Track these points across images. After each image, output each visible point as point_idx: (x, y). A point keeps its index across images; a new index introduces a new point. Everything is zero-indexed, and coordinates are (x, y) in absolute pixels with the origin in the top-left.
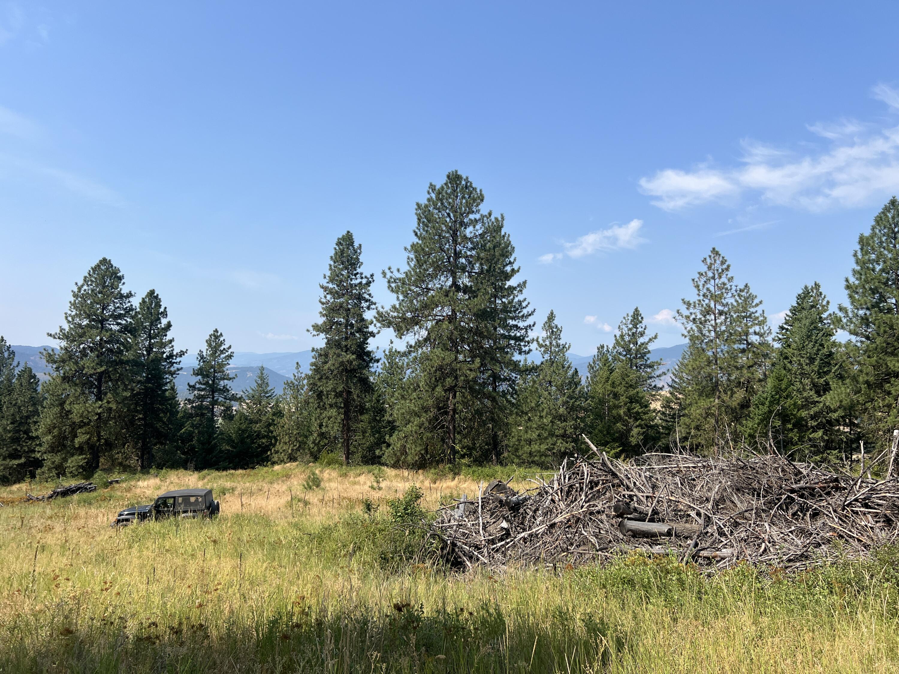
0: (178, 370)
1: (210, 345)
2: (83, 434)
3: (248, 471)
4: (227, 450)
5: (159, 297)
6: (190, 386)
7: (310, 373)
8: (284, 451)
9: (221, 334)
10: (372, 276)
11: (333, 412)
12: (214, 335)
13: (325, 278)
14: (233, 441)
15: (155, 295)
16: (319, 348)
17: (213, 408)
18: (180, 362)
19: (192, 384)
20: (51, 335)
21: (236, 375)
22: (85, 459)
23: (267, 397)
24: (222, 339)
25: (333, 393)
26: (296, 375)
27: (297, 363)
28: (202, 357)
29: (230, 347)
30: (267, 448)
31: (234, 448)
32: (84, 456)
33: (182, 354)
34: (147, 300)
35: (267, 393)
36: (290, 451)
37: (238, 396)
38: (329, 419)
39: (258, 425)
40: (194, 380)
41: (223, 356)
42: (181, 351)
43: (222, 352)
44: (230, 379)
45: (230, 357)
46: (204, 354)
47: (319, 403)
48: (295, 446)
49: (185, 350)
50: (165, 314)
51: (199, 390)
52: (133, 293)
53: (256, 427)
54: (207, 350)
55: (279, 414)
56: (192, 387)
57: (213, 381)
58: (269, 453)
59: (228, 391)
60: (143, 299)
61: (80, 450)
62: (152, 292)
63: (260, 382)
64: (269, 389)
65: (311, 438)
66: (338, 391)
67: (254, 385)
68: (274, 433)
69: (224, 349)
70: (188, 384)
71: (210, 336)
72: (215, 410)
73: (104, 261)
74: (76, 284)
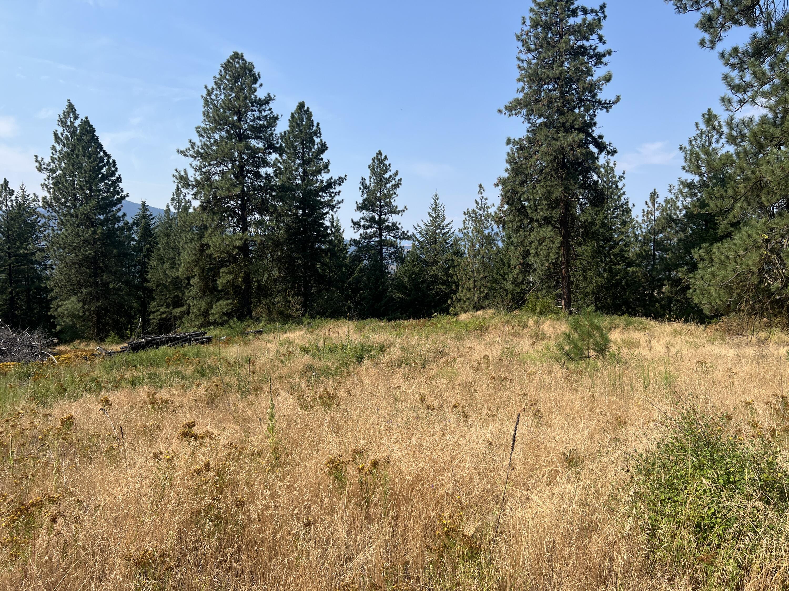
0: (339, 203)
1: (373, 172)
2: (226, 273)
3: (422, 320)
4: (399, 298)
5: (310, 110)
6: (354, 223)
7: (506, 175)
8: (468, 299)
9: (386, 158)
10: (603, 7)
11: (548, 231)
12: (378, 159)
13: (524, 23)
14: (406, 287)
15: (306, 108)
16: (517, 139)
17: (381, 249)
18: (340, 192)
19: (356, 220)
20: (182, 152)
21: (405, 207)
22: (231, 304)
23: (444, 234)
24: (387, 163)
25: (545, 202)
26: (479, 201)
27: (480, 186)
28: (365, 187)
29: (396, 174)
30: (447, 296)
31: (408, 295)
32: (229, 301)
33: (341, 181)
34: (296, 116)
35: (443, 228)
36: (476, 299)
37: (409, 234)
38: (540, 244)
39: (434, 268)
40: (358, 216)
41: (389, 185)
42: (340, 178)
43: (388, 180)
44: (398, 213)
45: (397, 186)
46: (367, 182)
47: (521, 220)
48: (481, 292)
49: (343, 176)
50: (317, 133)
51: (365, 227)
52: (272, 96)
53: (433, 270)
54: (371, 177)
55: (459, 254)
56: (356, 224)
57: (380, 216)
58: (449, 302)
59: (398, 229)
60: (292, 114)
61: (225, 294)
62: (301, 106)
63: (434, 215)
64: (445, 223)
65: (511, 276)
66: (553, 197)
67: (428, 219)
68: (455, 277)
69: (391, 176)
70: (352, 221)
71: (373, 160)
72: (384, 251)
73: (236, 56)
74: (206, 87)
